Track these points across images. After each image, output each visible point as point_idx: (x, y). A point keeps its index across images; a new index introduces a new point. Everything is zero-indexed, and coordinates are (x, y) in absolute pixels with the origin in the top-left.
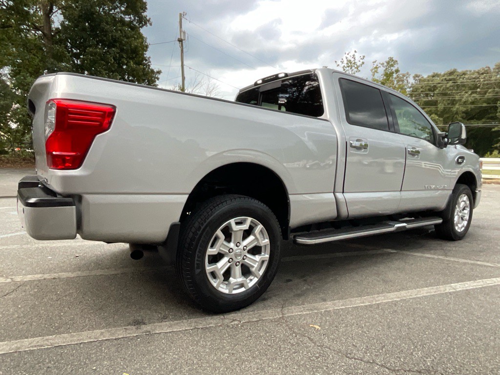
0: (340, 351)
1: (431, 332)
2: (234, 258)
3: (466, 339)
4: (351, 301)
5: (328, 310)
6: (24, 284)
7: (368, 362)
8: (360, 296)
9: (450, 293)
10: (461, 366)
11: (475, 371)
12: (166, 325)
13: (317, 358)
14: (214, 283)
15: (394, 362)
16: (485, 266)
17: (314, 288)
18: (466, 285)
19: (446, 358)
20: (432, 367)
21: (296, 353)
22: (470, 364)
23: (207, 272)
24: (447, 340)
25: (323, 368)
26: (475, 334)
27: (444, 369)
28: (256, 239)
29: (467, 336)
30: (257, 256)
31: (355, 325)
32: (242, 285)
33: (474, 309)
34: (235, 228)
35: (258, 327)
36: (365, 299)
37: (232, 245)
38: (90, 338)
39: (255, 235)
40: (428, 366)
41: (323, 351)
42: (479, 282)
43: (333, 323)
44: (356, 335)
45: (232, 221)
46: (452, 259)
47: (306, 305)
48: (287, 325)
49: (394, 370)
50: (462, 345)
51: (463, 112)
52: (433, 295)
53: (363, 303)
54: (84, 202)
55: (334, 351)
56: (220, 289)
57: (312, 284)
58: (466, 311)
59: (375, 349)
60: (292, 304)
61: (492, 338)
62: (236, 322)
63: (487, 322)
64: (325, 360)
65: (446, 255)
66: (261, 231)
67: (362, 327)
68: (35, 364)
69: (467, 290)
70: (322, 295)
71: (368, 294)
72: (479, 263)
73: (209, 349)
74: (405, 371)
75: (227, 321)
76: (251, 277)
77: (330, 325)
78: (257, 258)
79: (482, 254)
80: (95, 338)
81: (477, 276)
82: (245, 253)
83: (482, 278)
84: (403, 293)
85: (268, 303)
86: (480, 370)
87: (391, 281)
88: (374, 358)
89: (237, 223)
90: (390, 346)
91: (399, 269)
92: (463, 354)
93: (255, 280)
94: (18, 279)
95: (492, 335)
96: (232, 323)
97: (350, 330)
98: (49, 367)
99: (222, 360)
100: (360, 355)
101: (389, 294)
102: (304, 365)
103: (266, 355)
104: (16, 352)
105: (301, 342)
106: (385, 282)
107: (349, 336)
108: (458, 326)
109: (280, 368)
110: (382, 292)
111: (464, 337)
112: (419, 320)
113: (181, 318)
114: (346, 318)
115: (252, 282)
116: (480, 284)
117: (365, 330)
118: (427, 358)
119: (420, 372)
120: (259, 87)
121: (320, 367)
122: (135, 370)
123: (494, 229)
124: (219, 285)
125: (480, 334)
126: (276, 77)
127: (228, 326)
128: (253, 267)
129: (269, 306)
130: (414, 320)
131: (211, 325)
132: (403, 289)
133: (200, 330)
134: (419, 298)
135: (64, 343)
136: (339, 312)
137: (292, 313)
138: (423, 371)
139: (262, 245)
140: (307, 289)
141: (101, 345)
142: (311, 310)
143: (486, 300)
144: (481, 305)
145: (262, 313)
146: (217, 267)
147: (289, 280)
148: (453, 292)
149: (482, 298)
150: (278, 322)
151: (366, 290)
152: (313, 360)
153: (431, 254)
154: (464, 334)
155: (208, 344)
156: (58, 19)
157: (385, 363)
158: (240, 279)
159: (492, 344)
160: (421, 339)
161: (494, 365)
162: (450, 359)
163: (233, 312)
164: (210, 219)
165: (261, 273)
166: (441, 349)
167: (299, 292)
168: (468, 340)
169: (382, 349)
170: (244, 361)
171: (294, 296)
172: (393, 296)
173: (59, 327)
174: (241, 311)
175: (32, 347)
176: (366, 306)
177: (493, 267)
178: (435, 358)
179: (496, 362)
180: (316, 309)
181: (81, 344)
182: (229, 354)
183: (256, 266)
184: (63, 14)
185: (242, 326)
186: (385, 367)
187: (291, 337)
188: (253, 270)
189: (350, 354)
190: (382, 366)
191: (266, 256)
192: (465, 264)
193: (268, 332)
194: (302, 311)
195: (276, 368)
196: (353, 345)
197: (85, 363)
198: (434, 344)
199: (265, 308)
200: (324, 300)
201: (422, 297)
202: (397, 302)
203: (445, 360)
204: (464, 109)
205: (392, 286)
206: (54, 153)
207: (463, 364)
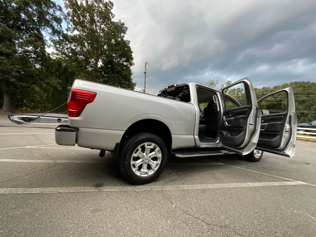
0: (183, 210)
1: (232, 206)
2: (144, 160)
3: (250, 212)
4: (196, 186)
5: (184, 189)
6: (59, 164)
7: (196, 218)
8: (201, 184)
9: (246, 187)
10: (244, 226)
11: (250, 230)
12: (109, 188)
13: (171, 212)
14: (134, 170)
15: (209, 219)
16: (267, 176)
17: (181, 178)
18: (255, 184)
19: (237, 221)
20: (228, 225)
21: (162, 208)
22: (249, 226)
23: (131, 164)
24: (239, 211)
25: (172, 218)
26: (255, 210)
27: (234, 227)
28: (156, 153)
29: (250, 210)
30: (155, 161)
31: (195, 198)
32: (146, 173)
33: (257, 197)
34: (147, 147)
35: (149, 193)
36: (203, 186)
37: (144, 154)
38: (74, 190)
39: (155, 152)
40: (226, 224)
41: (175, 209)
42: (262, 183)
43: (185, 196)
44: (194, 203)
45: (146, 144)
46: (251, 171)
47: (175, 186)
48: (162, 194)
49: (208, 224)
50: (247, 215)
51: (266, 105)
52: (237, 187)
53: (202, 187)
54: (79, 131)
55: (181, 209)
56: (136, 173)
57: (180, 176)
58: (252, 197)
59: (201, 211)
60: (167, 184)
61: (263, 213)
62: (140, 190)
63: (262, 204)
64: (175, 214)
65: (248, 169)
66: (158, 150)
67: (198, 200)
68: (47, 199)
69: (255, 187)
70: (183, 182)
71: (205, 183)
72: (264, 174)
73: (123, 201)
74: (213, 225)
75: (136, 189)
76: (151, 171)
77: (183, 196)
78: (155, 162)
79: (267, 169)
80: (76, 191)
81: (262, 181)
82: (150, 159)
83: (265, 181)
84: (223, 184)
85: (157, 183)
86: (254, 230)
87: (217, 178)
88: (200, 216)
89: (148, 145)
90: (209, 211)
91: (223, 173)
92: (246, 220)
93: (153, 172)
94: (58, 161)
95: (264, 212)
96: (138, 190)
97: (192, 200)
98: (51, 202)
99: (127, 207)
100: (193, 213)
101: (215, 184)
102: (164, 215)
103: (148, 207)
104: (41, 193)
105: (166, 203)
106: (215, 178)
107: (190, 203)
108: (247, 205)
109: (152, 215)
110: (212, 183)
111: (248, 211)
112: (227, 199)
113: (116, 185)
114: (192, 194)
115: (151, 173)
116: (262, 184)
117: (199, 201)
118: (227, 220)
119: (221, 227)
120: (167, 90)
121: (171, 217)
122: (86, 208)
123: (275, 158)
124: (135, 171)
125: (257, 210)
126: (173, 86)
127: (136, 191)
128: (153, 166)
129: (157, 184)
130: (225, 199)
131: (128, 190)
132: (223, 182)
133: (122, 192)
134: (229, 188)
135: (63, 191)
136: (189, 190)
137: (167, 188)
138: (223, 226)
139: (158, 157)
140: (177, 178)
141: (77, 194)
142: (176, 188)
143: (264, 193)
144: (261, 195)
145: (153, 187)
146: (136, 163)
147: (171, 173)
148: (248, 187)
149: (262, 192)
150: (159, 192)
151: (205, 181)
152: (169, 213)
153: (241, 167)
154: (249, 209)
155: (124, 199)
156: (100, 64)
157: (204, 220)
158: (146, 170)
159: (263, 216)
160: (226, 209)
161: (261, 228)
162: (239, 222)
163: (140, 185)
164: (136, 140)
165: (156, 169)
166: (235, 216)
167: (173, 179)
168: (251, 213)
169: (205, 212)
170: (137, 209)
171: (171, 181)
172: (217, 186)
173: (64, 184)
174: (144, 185)
175: (49, 192)
176: (203, 189)
177: (271, 176)
178: (231, 220)
179: (263, 226)
180: (178, 188)
181: (69, 192)
182: (131, 205)
183: (154, 166)
184: (102, 62)
185: (142, 192)
186: (203, 221)
187: (162, 200)
188: (152, 167)
189: (188, 212)
190: (202, 221)
191: (159, 162)
192: (257, 174)
193: (152, 197)
194: (171, 188)
195: (150, 215)
196: (191, 208)
197: (67, 202)
198: (232, 213)
199: (155, 185)
200: (183, 184)
201: (231, 188)
202: (218, 188)
203: (236, 222)
204: (267, 104)
205: (218, 181)
206: (69, 110)
207: (245, 225)
